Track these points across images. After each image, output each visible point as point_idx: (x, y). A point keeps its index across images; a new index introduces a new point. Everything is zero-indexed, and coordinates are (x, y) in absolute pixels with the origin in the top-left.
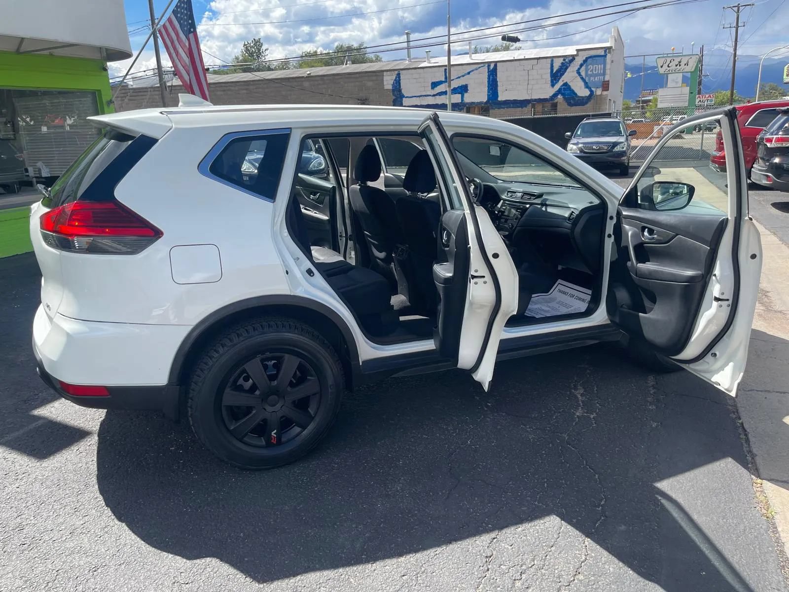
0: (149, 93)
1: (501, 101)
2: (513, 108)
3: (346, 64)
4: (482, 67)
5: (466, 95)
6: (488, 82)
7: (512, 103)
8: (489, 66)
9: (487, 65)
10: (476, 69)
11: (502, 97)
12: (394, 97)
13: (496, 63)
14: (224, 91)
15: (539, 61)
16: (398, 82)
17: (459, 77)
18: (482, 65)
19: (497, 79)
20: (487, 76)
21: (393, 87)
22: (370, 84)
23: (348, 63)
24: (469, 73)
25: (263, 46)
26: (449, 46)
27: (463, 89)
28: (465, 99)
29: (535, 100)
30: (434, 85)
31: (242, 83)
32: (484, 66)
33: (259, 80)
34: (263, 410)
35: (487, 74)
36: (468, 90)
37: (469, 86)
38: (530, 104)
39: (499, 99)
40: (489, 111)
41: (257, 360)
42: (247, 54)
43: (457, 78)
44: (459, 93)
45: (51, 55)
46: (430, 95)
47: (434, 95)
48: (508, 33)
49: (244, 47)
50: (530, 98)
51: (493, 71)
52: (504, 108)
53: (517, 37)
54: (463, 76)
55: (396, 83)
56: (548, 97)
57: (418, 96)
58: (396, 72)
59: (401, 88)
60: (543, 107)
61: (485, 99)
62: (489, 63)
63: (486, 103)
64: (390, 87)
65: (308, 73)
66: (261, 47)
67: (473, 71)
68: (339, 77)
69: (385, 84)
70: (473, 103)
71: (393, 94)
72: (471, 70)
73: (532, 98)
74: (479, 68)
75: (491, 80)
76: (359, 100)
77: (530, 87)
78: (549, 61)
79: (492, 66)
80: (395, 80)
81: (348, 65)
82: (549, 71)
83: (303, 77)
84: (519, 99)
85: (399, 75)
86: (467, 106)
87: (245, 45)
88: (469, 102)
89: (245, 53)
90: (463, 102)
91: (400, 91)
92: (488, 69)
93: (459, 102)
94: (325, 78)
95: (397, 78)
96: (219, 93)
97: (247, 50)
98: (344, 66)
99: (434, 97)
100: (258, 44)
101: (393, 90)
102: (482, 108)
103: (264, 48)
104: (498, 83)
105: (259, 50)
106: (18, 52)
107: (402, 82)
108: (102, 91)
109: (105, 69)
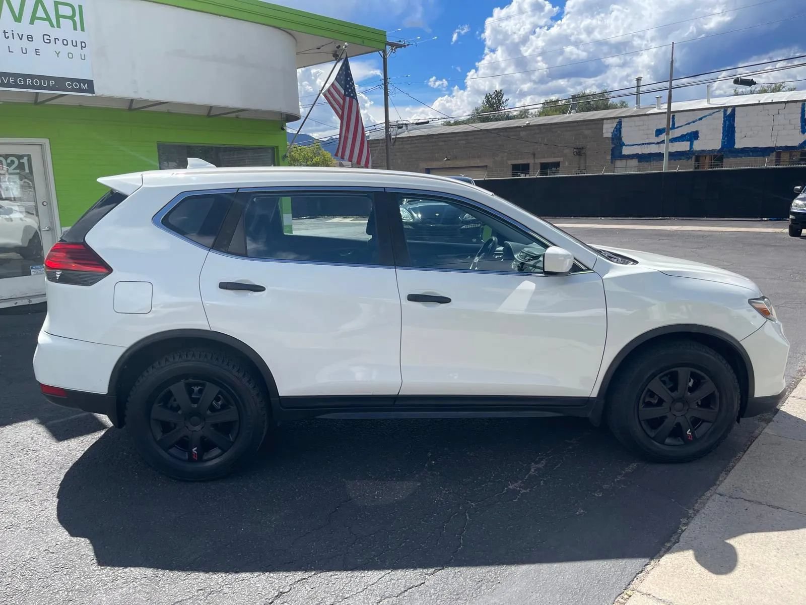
0: (381, 144)
1: (738, 149)
2: (752, 156)
3: (570, 113)
4: (717, 112)
5: (696, 143)
6: (724, 128)
7: (751, 151)
8: (725, 111)
9: (723, 110)
10: (710, 115)
11: (739, 144)
12: (613, 146)
13: (734, 107)
14: (445, 141)
15: (787, 105)
16: (618, 130)
17: (689, 124)
18: (717, 110)
19: (734, 124)
20: (722, 122)
21: (612, 135)
22: (587, 132)
23: (572, 111)
24: (701, 119)
25: (504, 97)
26: (670, 92)
27: (694, 136)
28: (694, 147)
29: (781, 148)
30: (659, 132)
31: (462, 134)
32: (719, 111)
33: (478, 131)
34: (186, 428)
35: (723, 119)
36: (698, 137)
37: (700, 132)
38: (775, 152)
39: (736, 146)
40: (723, 160)
41: (182, 384)
42: (487, 105)
43: (686, 125)
44: (687, 141)
45: (237, 117)
46: (654, 143)
47: (658, 143)
48: (742, 75)
49: (485, 98)
50: (774, 146)
51: (730, 116)
52: (741, 157)
53: (752, 80)
54: (694, 122)
55: (616, 131)
56: (797, 144)
57: (640, 144)
58: (618, 120)
59: (622, 136)
60: (791, 156)
61: (718, 146)
62: (725, 108)
63: (720, 151)
64: (610, 135)
65: (527, 122)
66: (502, 98)
67: (705, 116)
68: (556, 126)
69: (604, 132)
70: (703, 151)
71: (612, 142)
72: (703, 115)
73: (777, 145)
74: (714, 113)
75: (727, 126)
76: (575, 148)
77: (775, 133)
78: (801, 104)
79: (729, 111)
80: (615, 128)
81: (572, 114)
82: (800, 115)
83: (520, 127)
84: (760, 147)
85: (620, 123)
86: (696, 154)
87: (486, 96)
88: (698, 150)
89: (486, 104)
90: (692, 150)
91: (620, 138)
92: (725, 114)
93: (687, 150)
94: (542, 127)
95: (618, 126)
96: (441, 144)
97: (488, 101)
98: (567, 115)
99: (658, 145)
100: (499, 95)
101: (612, 139)
102: (715, 156)
103: (504, 98)
104: (736, 129)
105: (500, 101)
106: (209, 115)
107: (623, 130)
108: (279, 147)
109: (283, 129)
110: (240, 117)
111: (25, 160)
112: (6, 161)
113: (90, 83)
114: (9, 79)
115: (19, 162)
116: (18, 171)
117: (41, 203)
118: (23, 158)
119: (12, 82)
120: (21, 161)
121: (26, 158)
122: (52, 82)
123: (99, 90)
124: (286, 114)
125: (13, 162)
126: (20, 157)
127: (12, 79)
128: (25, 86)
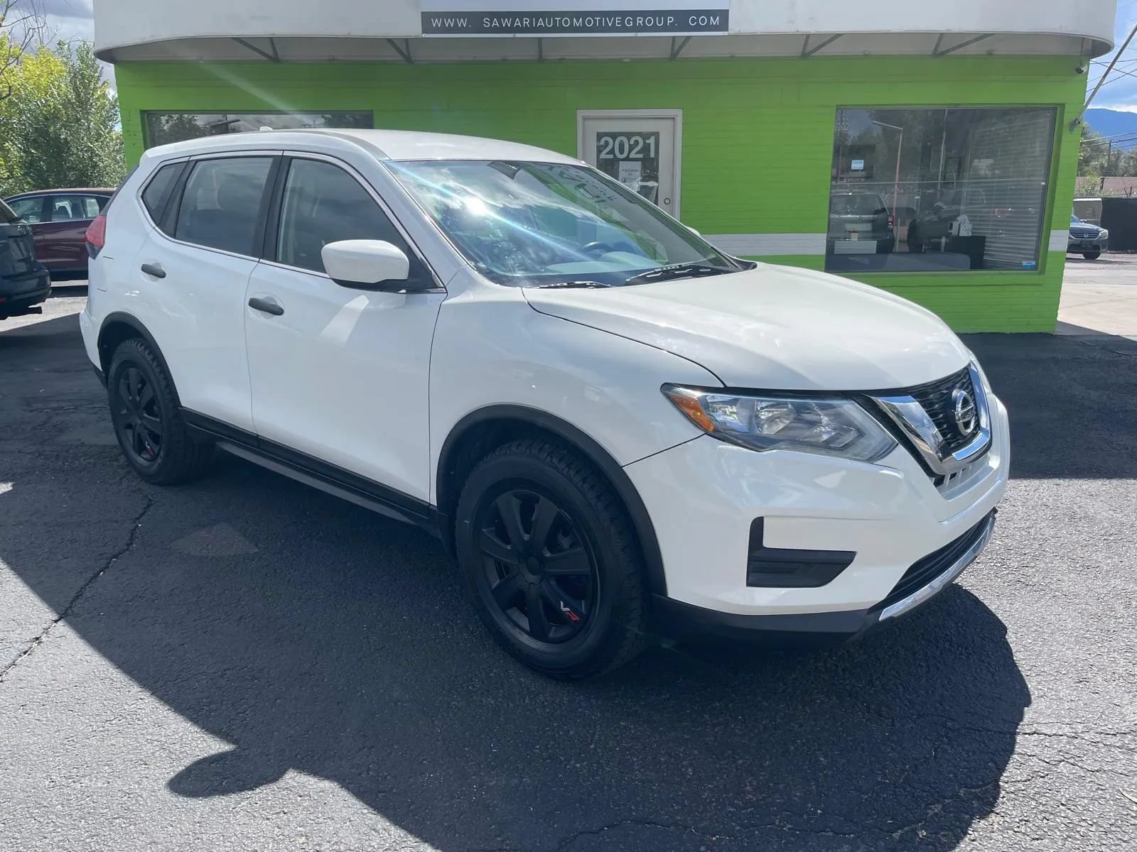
106: (935, 53)
108: (1066, 105)
109: (1080, 71)
110: (995, 53)
111: (652, 141)
112: (629, 142)
113: (724, 15)
114: (614, 20)
115: (644, 142)
116: (641, 156)
117: (663, 200)
118: (650, 138)
119: (618, 23)
120: (647, 141)
121: (653, 139)
122: (670, 20)
123: (737, 25)
124: (1094, 41)
125: (637, 142)
126: (645, 136)
127: (618, 20)
128: (636, 29)
